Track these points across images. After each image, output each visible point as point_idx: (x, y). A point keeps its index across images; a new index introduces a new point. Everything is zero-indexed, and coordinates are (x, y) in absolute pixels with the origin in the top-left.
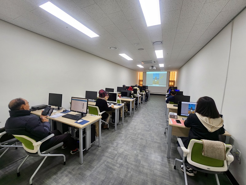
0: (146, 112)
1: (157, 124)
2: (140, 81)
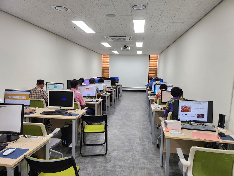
2: (104, 70)
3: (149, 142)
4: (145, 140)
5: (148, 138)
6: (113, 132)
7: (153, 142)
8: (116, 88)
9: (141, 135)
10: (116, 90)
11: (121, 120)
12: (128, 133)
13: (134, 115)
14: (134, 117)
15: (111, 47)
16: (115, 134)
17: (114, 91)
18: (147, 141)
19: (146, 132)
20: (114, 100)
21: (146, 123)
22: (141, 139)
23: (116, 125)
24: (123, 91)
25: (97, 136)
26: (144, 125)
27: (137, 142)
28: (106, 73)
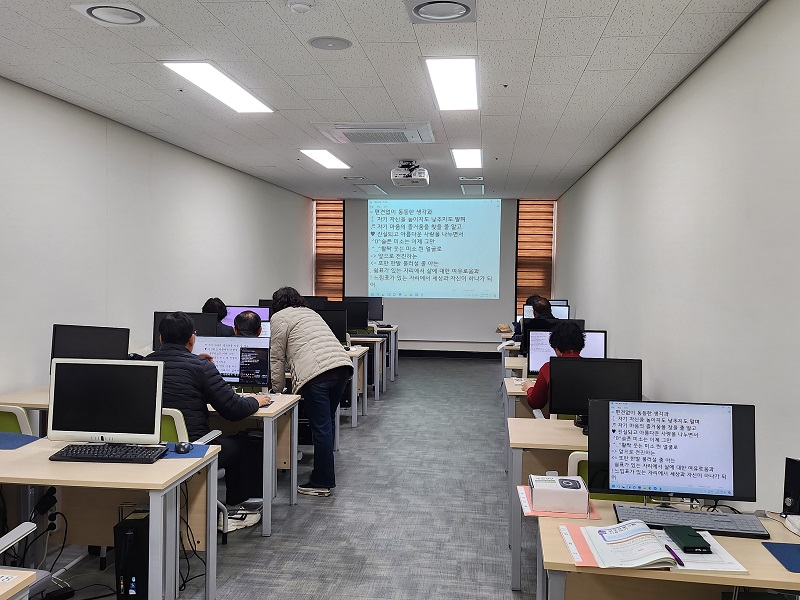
0: (379, 487)
1: (458, 570)
2: (322, 263)
3: (498, 587)
4: (481, 576)
5: (495, 569)
6: (344, 544)
7: (518, 587)
8: (371, 345)
9: (465, 553)
10: (371, 353)
11: (386, 487)
12: (409, 547)
13: (445, 463)
14: (444, 471)
15: (346, 167)
16: (353, 549)
17: (361, 359)
18: (492, 579)
19: (489, 538)
20: (361, 396)
21: (491, 498)
22: (465, 574)
23: (357, 510)
24: (403, 354)
25: (267, 563)
26: (484, 510)
27: (444, 587)
28: (332, 277)
